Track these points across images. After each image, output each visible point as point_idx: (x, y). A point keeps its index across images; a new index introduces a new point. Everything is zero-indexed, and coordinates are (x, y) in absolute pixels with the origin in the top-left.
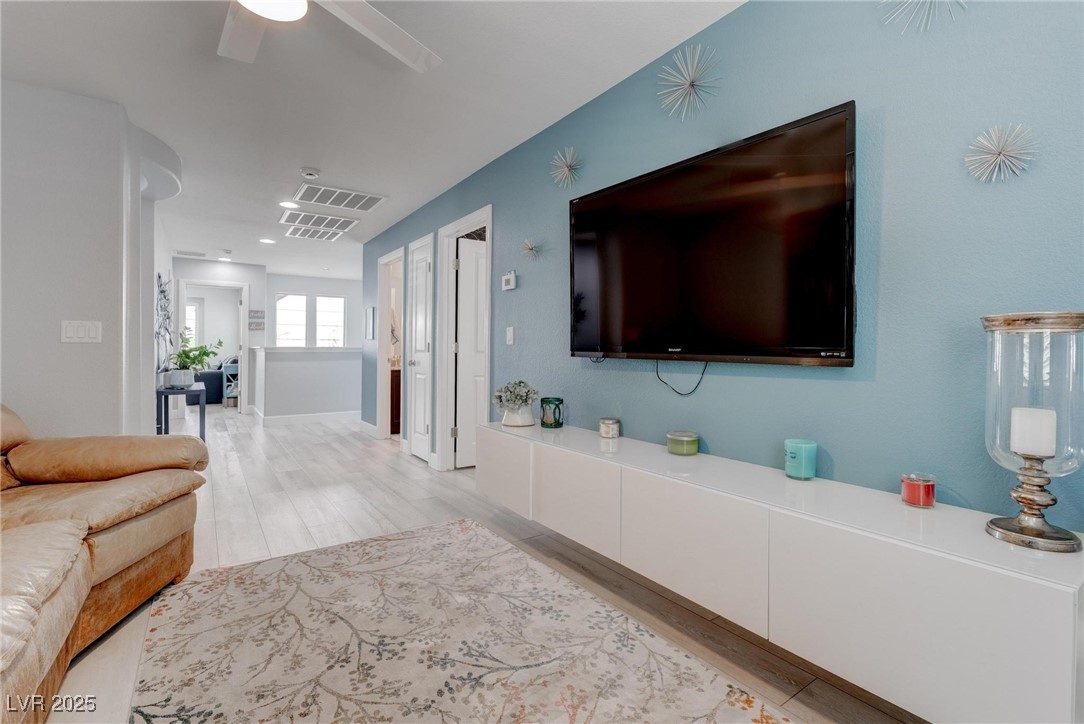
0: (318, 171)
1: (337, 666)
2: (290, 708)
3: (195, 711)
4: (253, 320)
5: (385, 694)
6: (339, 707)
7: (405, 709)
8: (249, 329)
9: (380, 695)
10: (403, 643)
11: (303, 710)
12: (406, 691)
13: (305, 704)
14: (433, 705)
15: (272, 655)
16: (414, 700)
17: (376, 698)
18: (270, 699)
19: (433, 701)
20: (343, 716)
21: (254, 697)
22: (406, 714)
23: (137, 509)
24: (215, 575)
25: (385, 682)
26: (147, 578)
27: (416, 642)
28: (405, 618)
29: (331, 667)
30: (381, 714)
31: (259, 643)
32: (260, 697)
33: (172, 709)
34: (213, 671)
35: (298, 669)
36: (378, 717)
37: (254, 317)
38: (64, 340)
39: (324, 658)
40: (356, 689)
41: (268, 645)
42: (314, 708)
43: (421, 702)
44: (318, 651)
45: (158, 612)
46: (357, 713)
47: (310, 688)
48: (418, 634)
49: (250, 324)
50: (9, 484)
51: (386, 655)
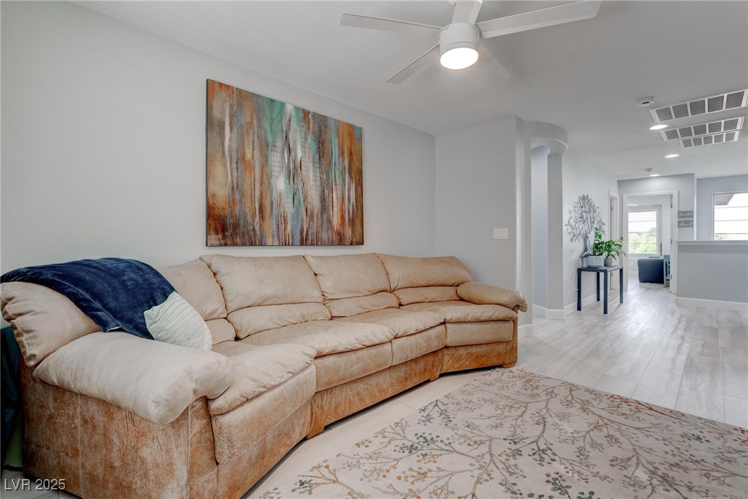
0: (652, 98)
1: (508, 441)
2: (470, 439)
3: (447, 414)
4: (683, 219)
5: (507, 469)
6: (483, 455)
7: (504, 483)
8: (679, 227)
9: (504, 467)
10: (554, 460)
11: (472, 443)
12: (517, 477)
13: (475, 442)
14: (518, 496)
15: (494, 416)
16: (514, 484)
17: (501, 466)
18: (469, 430)
19: (521, 494)
20: (479, 459)
21: (466, 424)
22: (501, 484)
23: (469, 318)
24: (523, 372)
25: (516, 465)
26: (482, 356)
27: (563, 466)
28: (579, 452)
29: (505, 439)
30: (492, 473)
31: (497, 408)
32: (468, 426)
33: (443, 408)
34: (469, 406)
35: (494, 429)
36: (489, 472)
37: (683, 217)
38: (495, 238)
39: (510, 434)
40: (500, 455)
41: (499, 412)
42: (476, 446)
43: (515, 488)
44: (512, 429)
45: (484, 375)
46: (486, 463)
47: (486, 439)
48: (571, 464)
49: (679, 222)
50: (455, 298)
51: (537, 457)
